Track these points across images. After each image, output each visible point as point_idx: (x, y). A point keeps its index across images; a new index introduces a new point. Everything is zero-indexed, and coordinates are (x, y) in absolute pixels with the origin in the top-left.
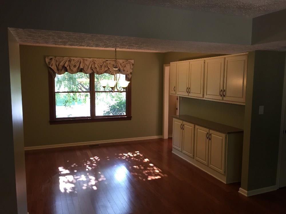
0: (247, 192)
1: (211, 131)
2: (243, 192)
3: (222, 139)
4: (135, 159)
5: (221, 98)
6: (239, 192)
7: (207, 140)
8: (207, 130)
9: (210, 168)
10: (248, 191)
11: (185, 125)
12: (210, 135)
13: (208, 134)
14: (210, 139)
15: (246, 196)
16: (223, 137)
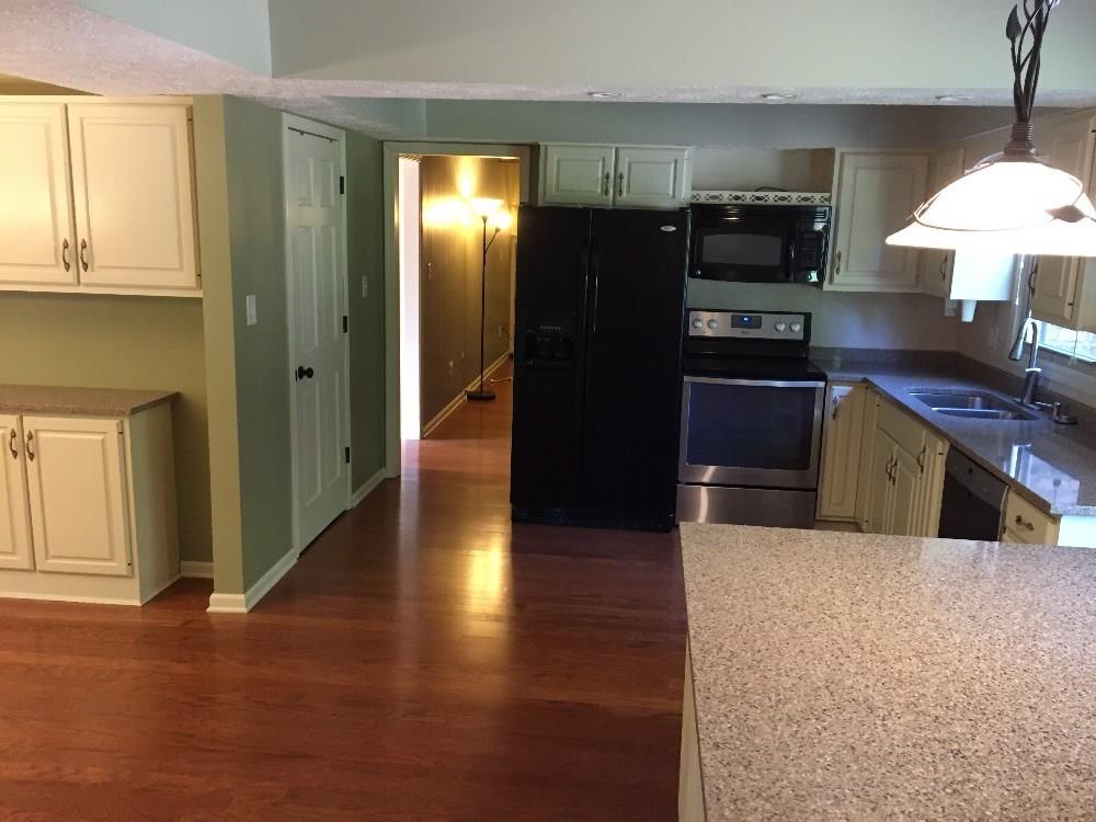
0: (242, 597)
1: (32, 422)
2: (226, 602)
5: (68, 277)
6: (209, 609)
7: (15, 463)
8: (9, 421)
9: (43, 573)
10: (244, 593)
12: (30, 437)
13: (13, 435)
14: (32, 456)
15: (243, 610)
16: (105, 433)
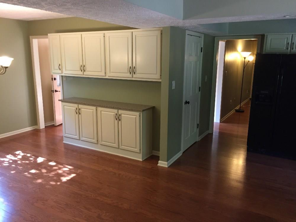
0: (166, 163)
1: (120, 112)
2: (163, 164)
3: (136, 118)
4: (23, 162)
5: (130, 76)
6: (158, 165)
7: (116, 122)
8: (115, 111)
9: (121, 149)
11: (82, 109)
12: (120, 115)
13: (116, 115)
14: (120, 120)
15: (167, 166)
16: (136, 116)
